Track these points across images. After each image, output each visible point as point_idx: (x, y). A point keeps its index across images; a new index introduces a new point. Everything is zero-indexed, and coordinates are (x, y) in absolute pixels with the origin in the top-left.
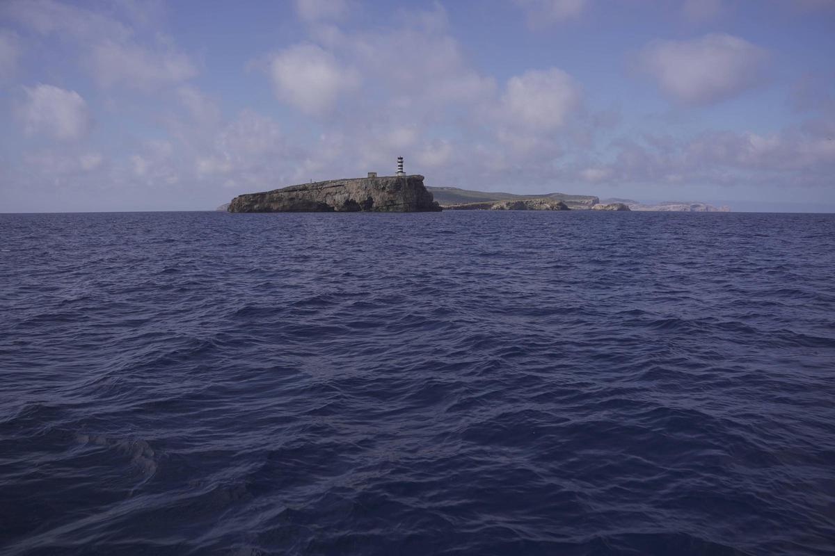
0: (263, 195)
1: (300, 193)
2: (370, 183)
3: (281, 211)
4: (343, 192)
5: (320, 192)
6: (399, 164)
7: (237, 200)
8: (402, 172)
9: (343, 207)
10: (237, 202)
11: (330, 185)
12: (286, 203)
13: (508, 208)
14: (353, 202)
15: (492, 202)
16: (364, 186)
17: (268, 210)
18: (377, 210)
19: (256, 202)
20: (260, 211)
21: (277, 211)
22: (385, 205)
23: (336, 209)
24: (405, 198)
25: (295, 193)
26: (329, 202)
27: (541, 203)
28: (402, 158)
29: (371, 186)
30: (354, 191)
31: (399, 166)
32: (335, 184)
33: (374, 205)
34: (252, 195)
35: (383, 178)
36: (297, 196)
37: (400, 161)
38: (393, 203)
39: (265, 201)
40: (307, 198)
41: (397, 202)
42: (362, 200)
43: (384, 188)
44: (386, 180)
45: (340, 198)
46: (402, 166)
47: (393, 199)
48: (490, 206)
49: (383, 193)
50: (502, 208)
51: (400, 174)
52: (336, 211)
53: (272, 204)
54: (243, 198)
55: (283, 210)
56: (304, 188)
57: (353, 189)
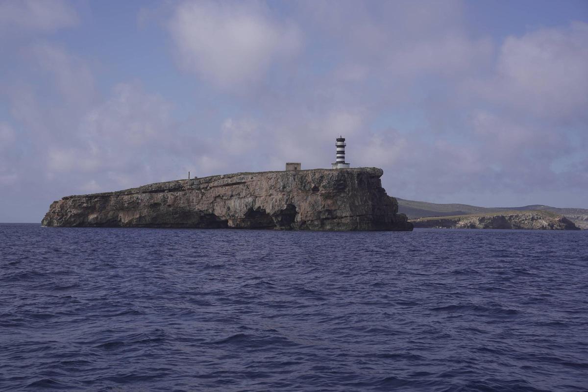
0: (105, 198)
1: (170, 196)
2: (291, 179)
3: (137, 226)
4: (243, 194)
5: (203, 194)
6: (339, 149)
7: (58, 205)
8: (343, 162)
9: (243, 220)
10: (58, 209)
11: (221, 182)
12: (145, 212)
13: (481, 226)
14: (261, 212)
15: (457, 217)
16: (281, 184)
17: (114, 223)
18: (304, 226)
19: (92, 209)
20: (99, 224)
21: (129, 225)
22: (318, 218)
23: (230, 223)
24: (353, 207)
25: (161, 195)
26: (219, 211)
27: (533, 219)
28: (342, 140)
29: (293, 184)
30: (264, 193)
31: (339, 152)
32: (229, 181)
33: (299, 218)
34: (87, 196)
35: (314, 172)
36: (165, 200)
37: (339, 143)
38: (331, 215)
39: (109, 208)
40: (182, 204)
41: (339, 214)
42: (277, 209)
43: (316, 189)
44: (321, 175)
45: (238, 206)
46: (343, 152)
47: (333, 208)
48: (455, 222)
49: (315, 197)
50: (473, 226)
51: (340, 166)
52: (231, 228)
53: (121, 215)
54: (70, 202)
55: (140, 224)
56: (177, 187)
57: (261, 189)
